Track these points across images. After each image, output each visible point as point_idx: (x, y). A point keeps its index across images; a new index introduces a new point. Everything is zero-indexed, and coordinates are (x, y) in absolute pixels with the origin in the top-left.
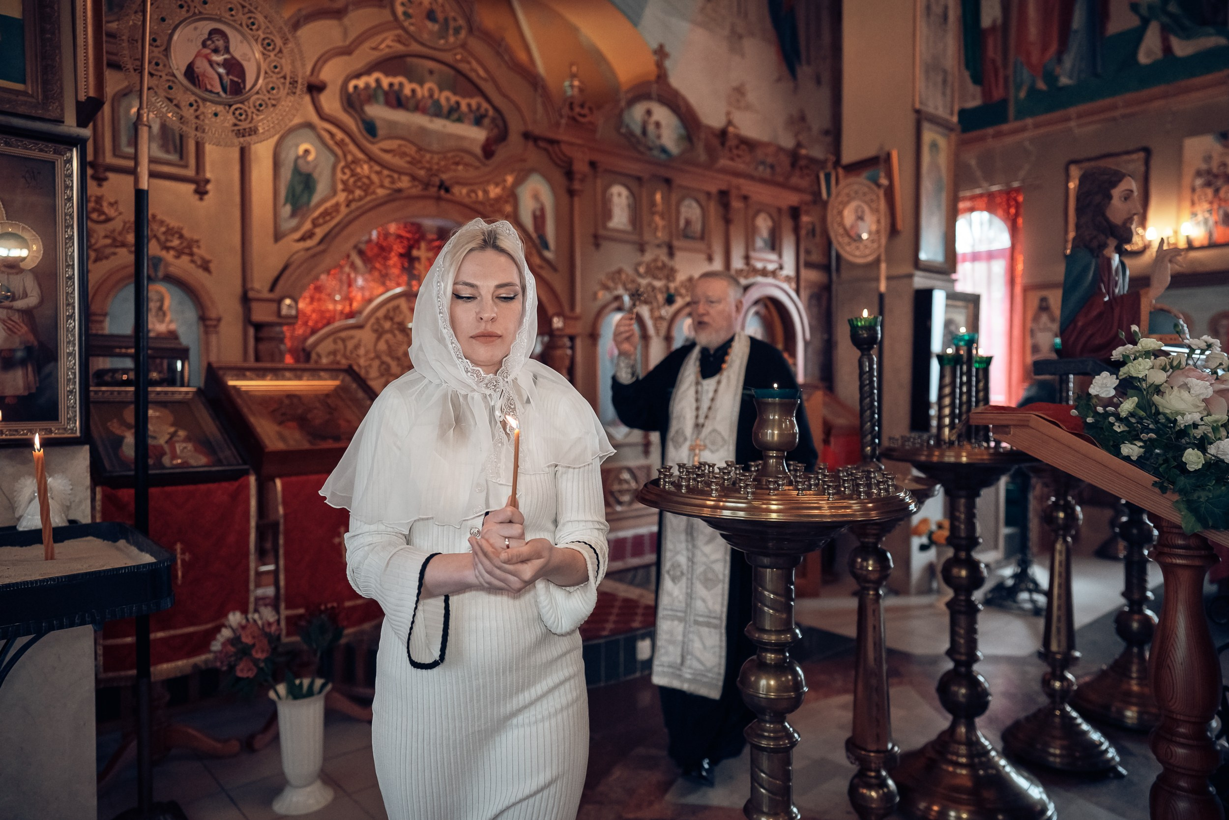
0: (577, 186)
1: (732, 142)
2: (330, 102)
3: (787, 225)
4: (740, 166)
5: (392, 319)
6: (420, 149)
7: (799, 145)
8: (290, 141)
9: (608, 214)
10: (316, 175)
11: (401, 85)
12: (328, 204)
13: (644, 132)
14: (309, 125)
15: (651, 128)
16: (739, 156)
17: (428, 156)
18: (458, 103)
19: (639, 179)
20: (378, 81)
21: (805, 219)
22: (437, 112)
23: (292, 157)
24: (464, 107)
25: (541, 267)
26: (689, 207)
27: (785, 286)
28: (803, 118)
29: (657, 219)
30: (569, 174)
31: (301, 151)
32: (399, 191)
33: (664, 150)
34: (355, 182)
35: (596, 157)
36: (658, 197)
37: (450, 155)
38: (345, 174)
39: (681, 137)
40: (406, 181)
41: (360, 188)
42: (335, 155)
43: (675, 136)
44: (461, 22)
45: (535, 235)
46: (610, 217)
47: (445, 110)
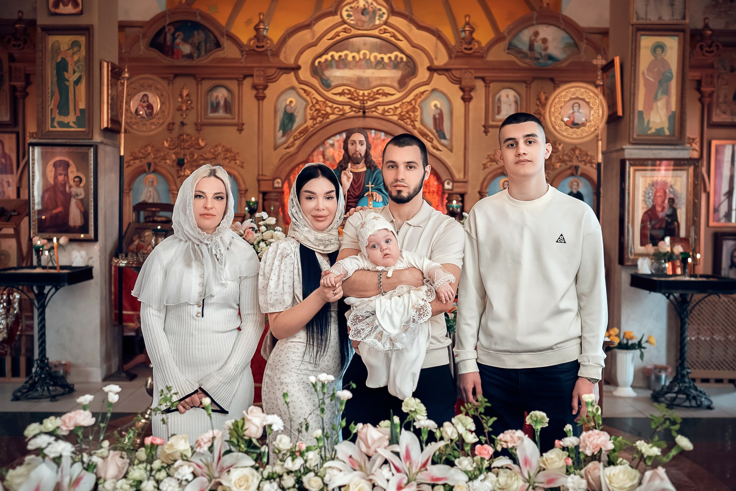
0: (466, 95)
2: (305, 74)
6: (356, 90)
8: (282, 98)
9: (497, 110)
10: (295, 114)
11: (346, 55)
12: (302, 128)
13: (531, 47)
14: (293, 88)
15: (538, 44)
18: (382, 58)
19: (525, 82)
20: (332, 56)
21: (706, 89)
24: (386, 60)
29: (540, 108)
30: (463, 88)
31: (288, 102)
32: (343, 115)
33: (551, 57)
34: (317, 114)
35: (482, 74)
37: (375, 90)
38: (311, 110)
39: (568, 46)
40: (347, 108)
41: (319, 116)
42: (306, 101)
43: (561, 46)
44: (384, 10)
45: (434, 131)
46: (499, 112)
47: (374, 64)
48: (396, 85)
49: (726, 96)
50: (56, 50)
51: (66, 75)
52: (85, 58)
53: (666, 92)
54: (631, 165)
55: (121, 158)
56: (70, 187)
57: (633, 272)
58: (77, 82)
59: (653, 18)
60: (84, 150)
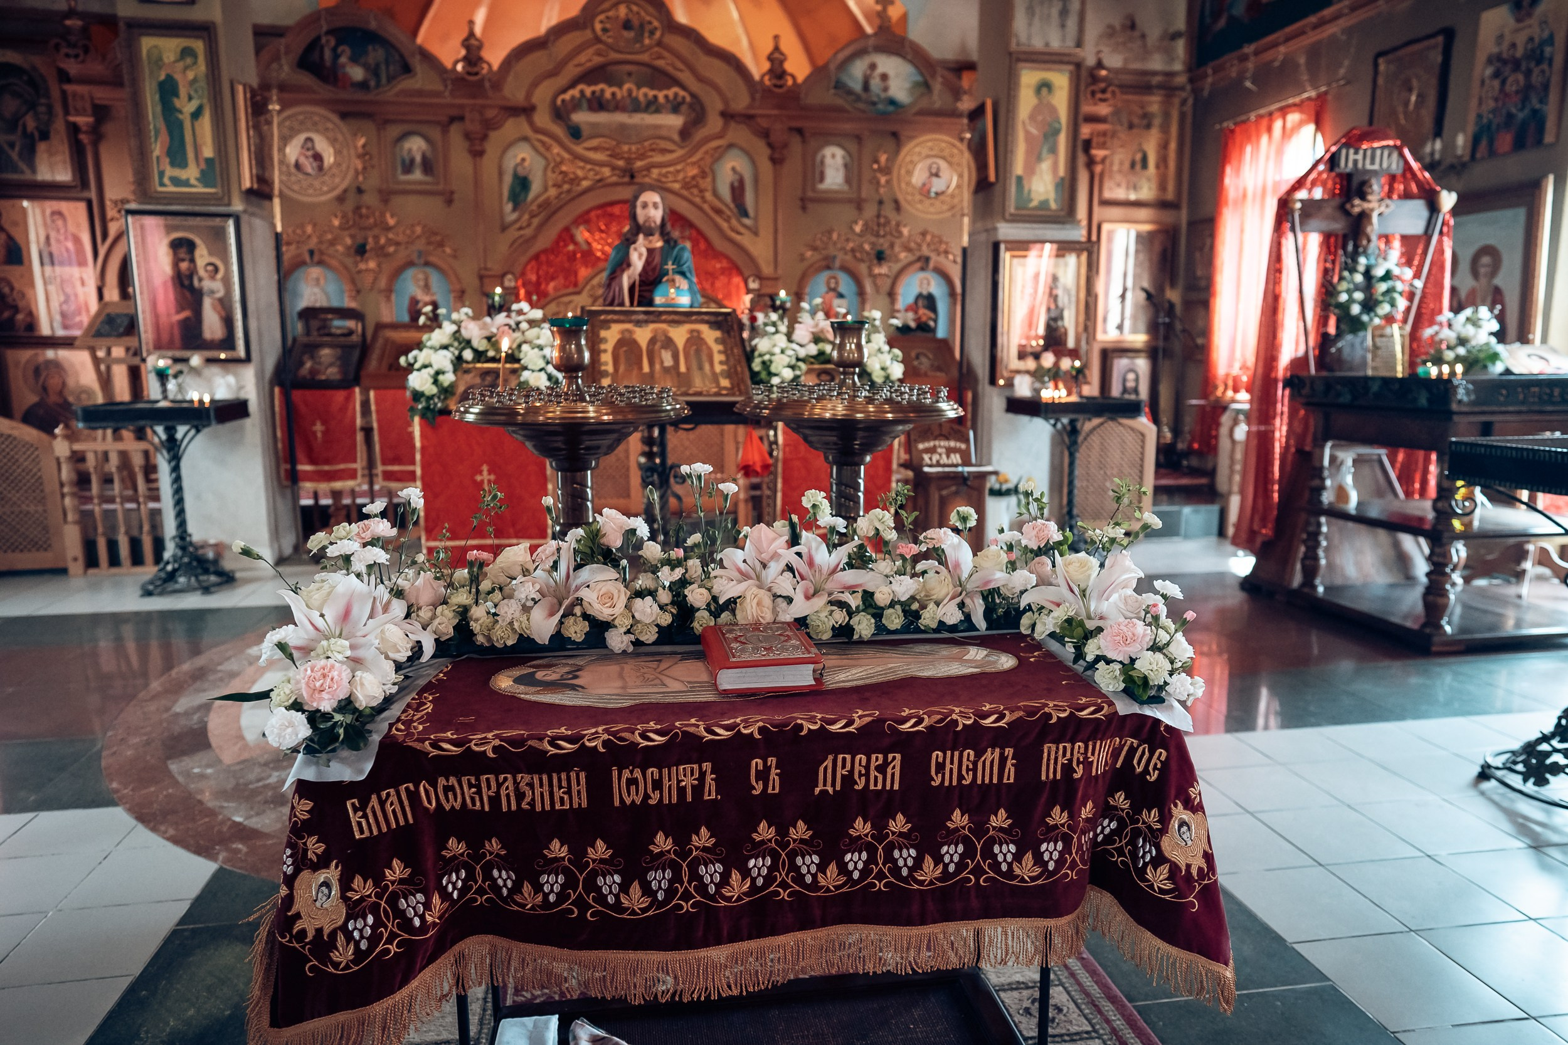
0: (776, 155)
2: (542, 118)
6: (619, 143)
8: (511, 153)
9: (819, 177)
10: (531, 177)
11: (602, 91)
12: (542, 199)
13: (866, 87)
14: (525, 139)
15: (875, 82)
18: (655, 97)
19: (858, 137)
20: (582, 92)
22: (637, 107)
24: (661, 99)
25: (740, 233)
29: (879, 174)
30: (770, 144)
31: (518, 160)
32: (600, 180)
33: (892, 102)
34: (563, 178)
35: (801, 123)
36: (881, 152)
37: (646, 144)
38: (554, 172)
39: (916, 85)
40: (606, 172)
41: (566, 182)
42: (546, 159)
43: (907, 85)
44: (656, 23)
45: (732, 206)
46: (822, 178)
47: (643, 105)
48: (676, 137)
49: (1121, 163)
50: (158, 62)
51: (177, 103)
52: (207, 76)
53: (1053, 150)
54: (1007, 249)
55: (278, 237)
56: (200, 280)
57: (1008, 393)
58: (196, 115)
59: (1038, 44)
60: (217, 221)
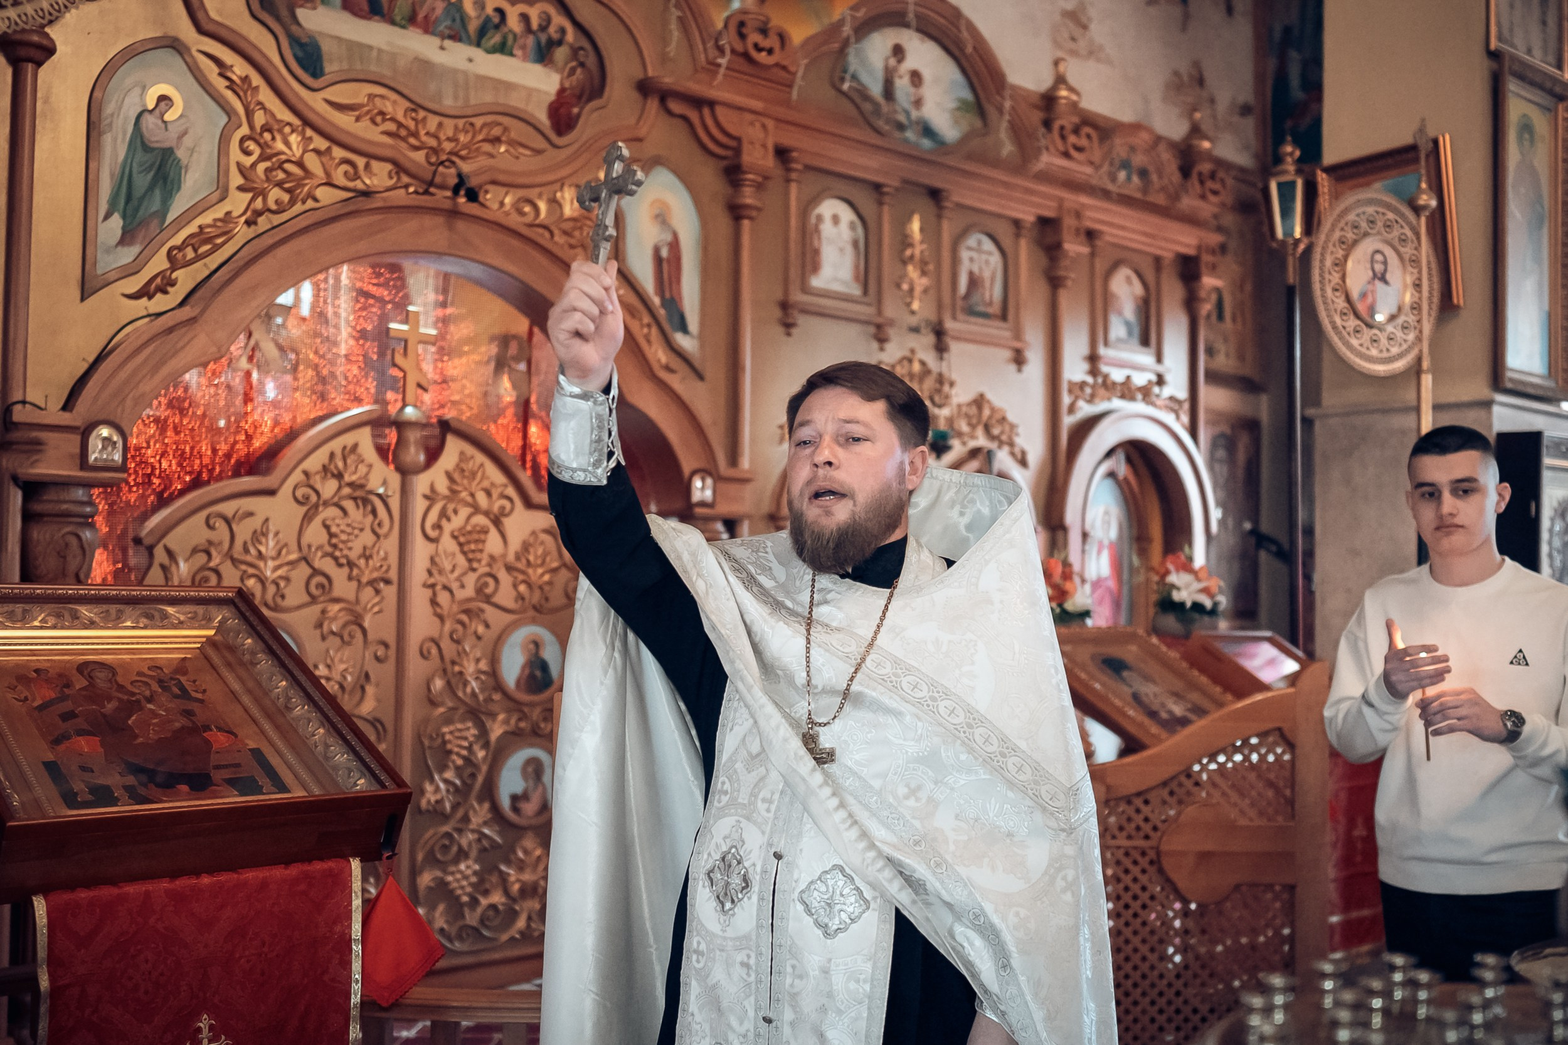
0: (748, 197)
1: (1066, 120)
3: (1173, 292)
4: (1080, 169)
5: (339, 476)
6: (417, 106)
7: (1196, 130)
8: (127, 76)
9: (811, 261)
12: (207, 219)
13: (889, 89)
14: (175, 45)
15: (902, 84)
16: (1079, 149)
17: (433, 122)
19: (877, 187)
21: (1209, 281)
23: (131, 111)
24: (513, 23)
25: (668, 369)
26: (979, 250)
27: (1169, 419)
28: (1200, 81)
29: (912, 271)
30: (733, 173)
31: (150, 100)
32: (366, 194)
33: (927, 131)
34: (269, 171)
35: (789, 139)
36: (915, 225)
37: (478, 122)
38: (247, 153)
39: (962, 106)
40: (382, 172)
41: (280, 184)
42: (229, 111)
43: (950, 103)
45: (656, 300)
47: (473, 26)
48: (542, 117)
